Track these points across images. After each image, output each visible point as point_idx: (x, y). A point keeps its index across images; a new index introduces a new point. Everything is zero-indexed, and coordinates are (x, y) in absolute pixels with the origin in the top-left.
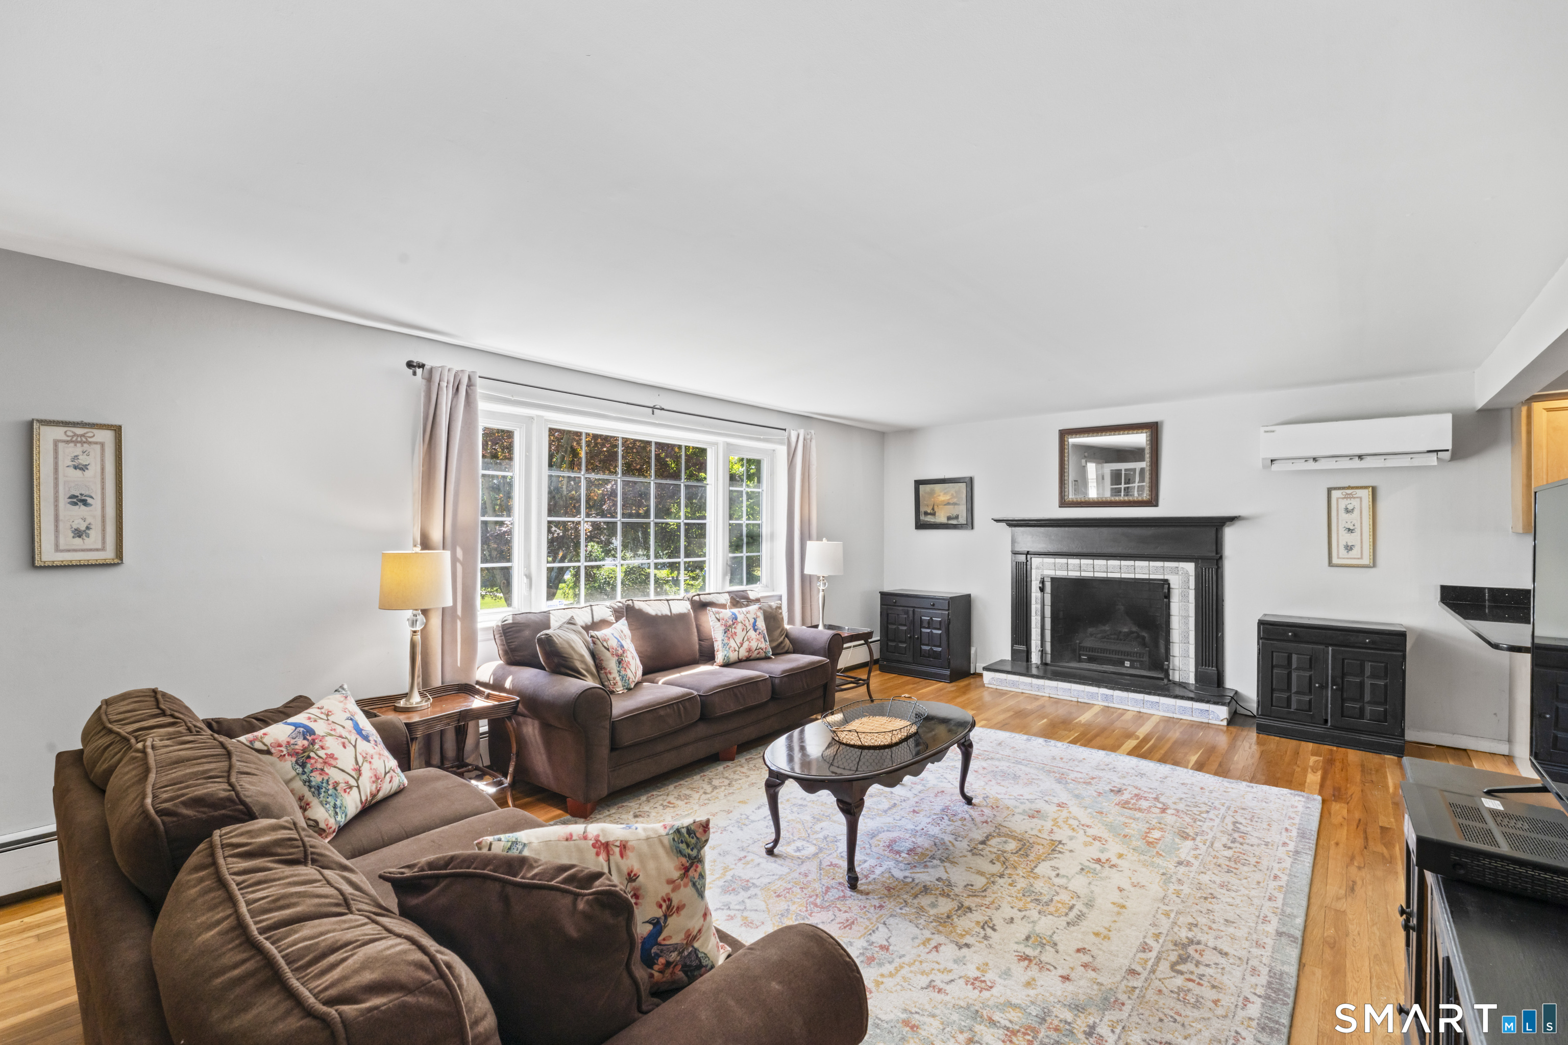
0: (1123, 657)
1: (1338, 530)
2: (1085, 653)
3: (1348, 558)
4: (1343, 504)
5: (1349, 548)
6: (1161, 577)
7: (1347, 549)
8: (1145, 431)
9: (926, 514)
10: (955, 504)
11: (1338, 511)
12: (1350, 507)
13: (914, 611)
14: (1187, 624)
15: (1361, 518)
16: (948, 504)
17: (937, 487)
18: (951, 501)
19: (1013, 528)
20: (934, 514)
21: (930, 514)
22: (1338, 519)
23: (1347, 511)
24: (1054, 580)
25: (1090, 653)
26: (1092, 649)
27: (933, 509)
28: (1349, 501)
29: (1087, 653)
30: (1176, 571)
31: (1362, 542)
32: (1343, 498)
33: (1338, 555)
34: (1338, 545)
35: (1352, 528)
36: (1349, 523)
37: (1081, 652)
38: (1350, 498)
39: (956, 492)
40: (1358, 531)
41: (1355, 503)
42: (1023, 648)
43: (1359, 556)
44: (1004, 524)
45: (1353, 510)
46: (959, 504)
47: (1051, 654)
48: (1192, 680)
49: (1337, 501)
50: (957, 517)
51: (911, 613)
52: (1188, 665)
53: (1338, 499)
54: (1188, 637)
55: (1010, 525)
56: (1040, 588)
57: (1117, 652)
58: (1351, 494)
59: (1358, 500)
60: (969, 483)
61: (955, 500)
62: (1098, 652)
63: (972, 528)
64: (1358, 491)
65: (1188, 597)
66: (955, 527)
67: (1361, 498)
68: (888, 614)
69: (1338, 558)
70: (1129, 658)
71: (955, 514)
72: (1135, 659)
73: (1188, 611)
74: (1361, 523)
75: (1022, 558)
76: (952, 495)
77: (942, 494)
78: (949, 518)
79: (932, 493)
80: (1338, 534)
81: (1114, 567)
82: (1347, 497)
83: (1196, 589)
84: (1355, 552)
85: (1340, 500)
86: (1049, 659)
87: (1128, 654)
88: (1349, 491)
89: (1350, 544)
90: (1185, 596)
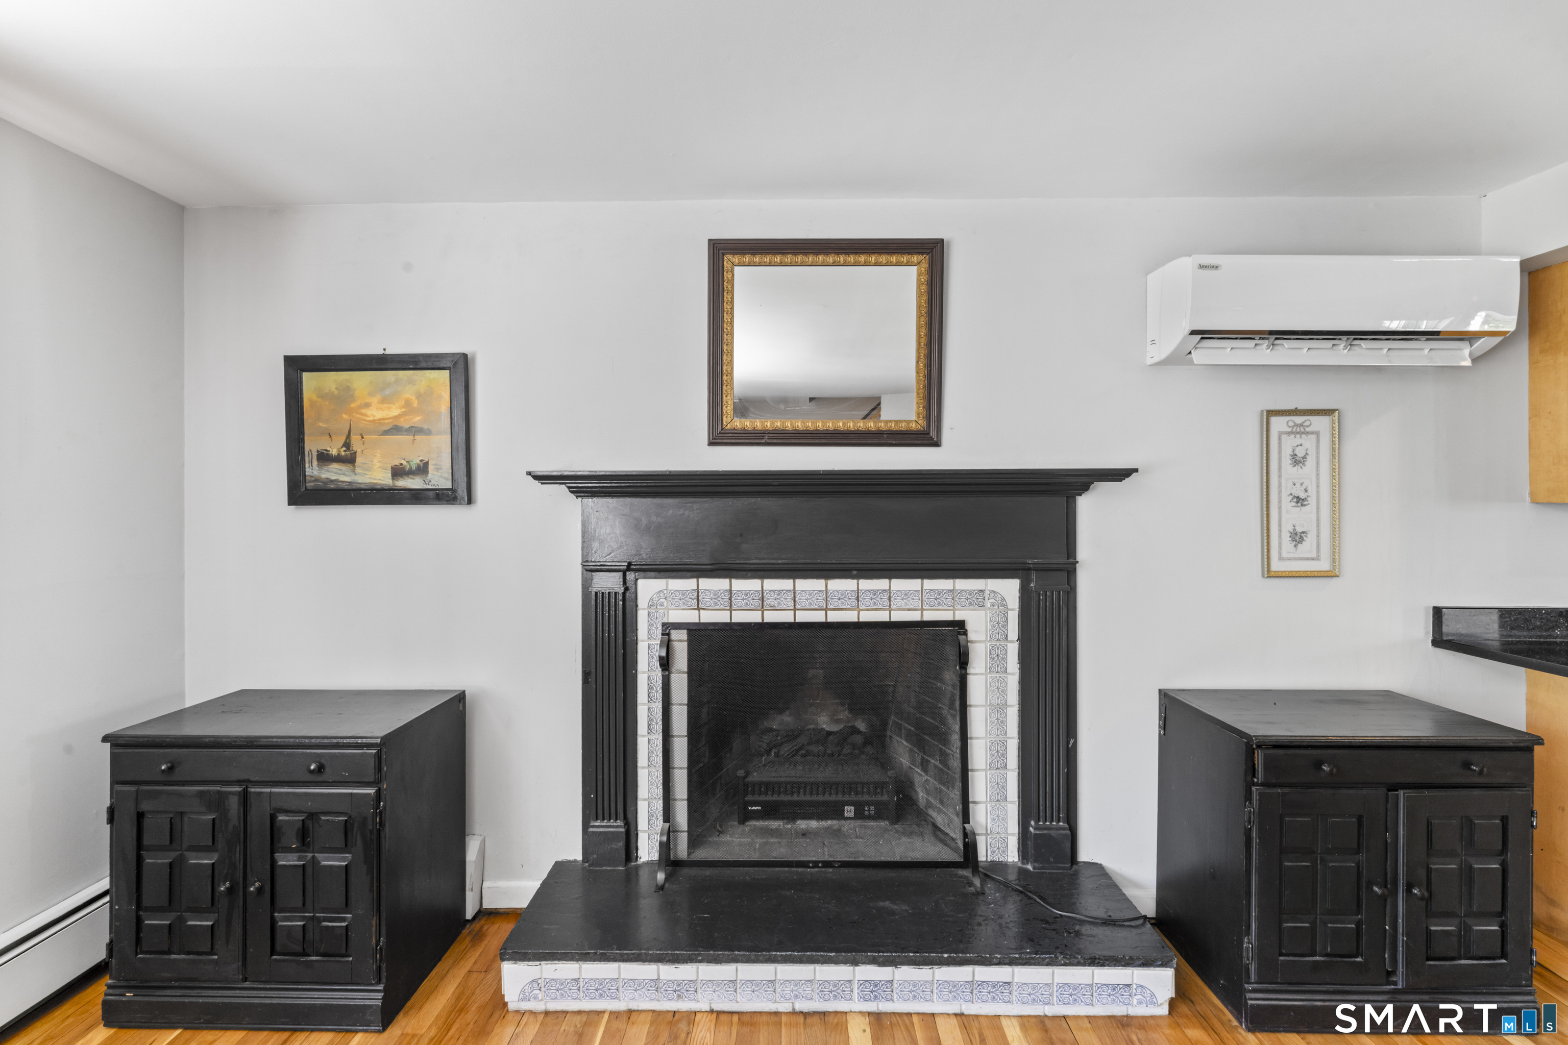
0: (840, 797)
1: (1280, 502)
2: (757, 798)
3: (1295, 559)
4: (1289, 443)
5: (1298, 538)
6: (946, 616)
7: (1294, 540)
8: (915, 258)
9: (324, 458)
10: (415, 431)
11: (1280, 459)
12: (1300, 453)
13: (245, 797)
14: (1002, 723)
15: (1318, 475)
16: (396, 430)
17: (361, 380)
18: (404, 424)
19: (589, 501)
20: (349, 460)
21: (338, 459)
22: (1280, 476)
23: (1297, 461)
24: (697, 632)
25: (769, 798)
26: (769, 787)
27: (347, 445)
28: (1298, 440)
29: (763, 798)
30: (977, 600)
31: (1318, 526)
32: (1289, 434)
33: (1280, 553)
34: (1280, 531)
35: (1302, 495)
36: (1298, 485)
37: (749, 798)
38: (1301, 433)
39: (419, 396)
40: (1312, 501)
41: (1308, 443)
42: (616, 826)
43: (1314, 555)
44: (561, 490)
45: (1304, 457)
46: (428, 432)
47: (689, 832)
48: (1012, 856)
49: (1280, 438)
50: (422, 469)
51: (234, 804)
52: (1005, 820)
53: (1280, 434)
54: (1004, 755)
55: (579, 492)
56: (661, 658)
57: (827, 786)
58: (1301, 425)
59: (1313, 437)
60: (461, 365)
61: (416, 420)
62: (786, 792)
63: (470, 501)
64: (1314, 419)
65: (1005, 659)
66: (417, 497)
67: (1317, 433)
68: (140, 816)
69: (1281, 559)
70: (853, 797)
71: (415, 462)
72: (866, 798)
73: (1004, 692)
74: (1318, 486)
75: (608, 583)
76: (408, 403)
77: (374, 400)
78: (398, 472)
79: (343, 398)
80: (1280, 508)
81: (842, 595)
82: (1299, 431)
83: (1024, 639)
84: (1308, 547)
85: (1284, 437)
86: (682, 849)
87: (850, 787)
88: (1299, 419)
89: (1299, 530)
90: (997, 658)
